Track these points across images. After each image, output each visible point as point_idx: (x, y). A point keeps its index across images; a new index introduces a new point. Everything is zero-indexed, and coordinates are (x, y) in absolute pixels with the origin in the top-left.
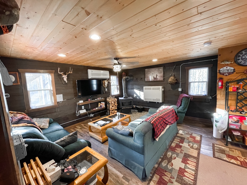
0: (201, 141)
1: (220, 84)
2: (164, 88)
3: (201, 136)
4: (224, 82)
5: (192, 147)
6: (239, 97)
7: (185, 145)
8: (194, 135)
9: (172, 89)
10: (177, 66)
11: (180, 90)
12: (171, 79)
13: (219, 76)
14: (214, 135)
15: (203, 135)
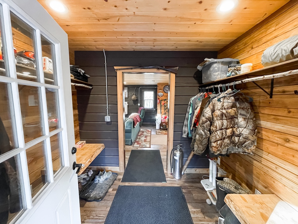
0: (151, 131)
1: (158, 101)
2: (128, 103)
3: (151, 130)
4: (160, 100)
5: (148, 133)
6: (165, 108)
7: (145, 133)
8: (148, 130)
9: (134, 105)
10: (137, 88)
11: (139, 105)
12: (134, 97)
13: (158, 97)
14: (157, 128)
15: (152, 129)
